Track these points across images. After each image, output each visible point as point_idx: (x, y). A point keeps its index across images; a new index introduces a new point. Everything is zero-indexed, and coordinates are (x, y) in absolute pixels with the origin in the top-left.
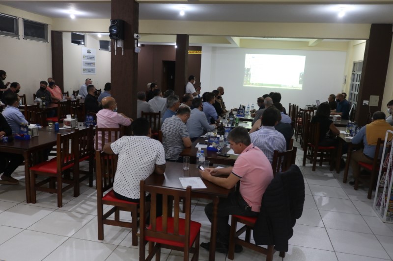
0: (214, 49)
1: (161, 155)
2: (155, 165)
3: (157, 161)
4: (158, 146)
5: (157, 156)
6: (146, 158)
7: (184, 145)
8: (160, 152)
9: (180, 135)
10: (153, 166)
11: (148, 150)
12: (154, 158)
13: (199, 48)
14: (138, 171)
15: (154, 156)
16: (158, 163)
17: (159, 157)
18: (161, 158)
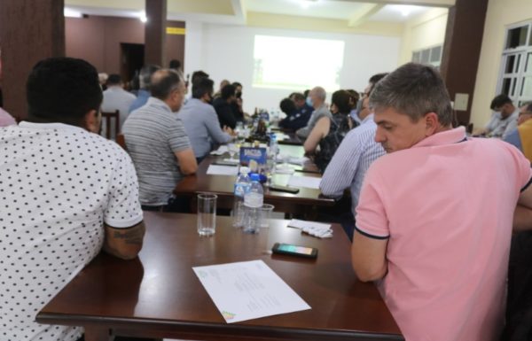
0: (206, 26)
1: (125, 192)
2: (105, 226)
3: (112, 213)
4: (113, 159)
5: (110, 196)
6: (66, 205)
7: (178, 169)
8: (123, 179)
9: (169, 146)
10: (96, 232)
11: (72, 174)
12: (96, 204)
13: (181, 25)
14: (35, 253)
15: (100, 195)
16: (116, 221)
17: (121, 198)
18: (126, 204)
